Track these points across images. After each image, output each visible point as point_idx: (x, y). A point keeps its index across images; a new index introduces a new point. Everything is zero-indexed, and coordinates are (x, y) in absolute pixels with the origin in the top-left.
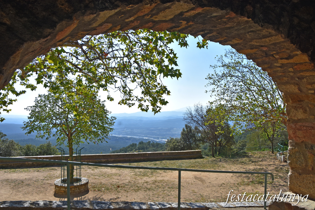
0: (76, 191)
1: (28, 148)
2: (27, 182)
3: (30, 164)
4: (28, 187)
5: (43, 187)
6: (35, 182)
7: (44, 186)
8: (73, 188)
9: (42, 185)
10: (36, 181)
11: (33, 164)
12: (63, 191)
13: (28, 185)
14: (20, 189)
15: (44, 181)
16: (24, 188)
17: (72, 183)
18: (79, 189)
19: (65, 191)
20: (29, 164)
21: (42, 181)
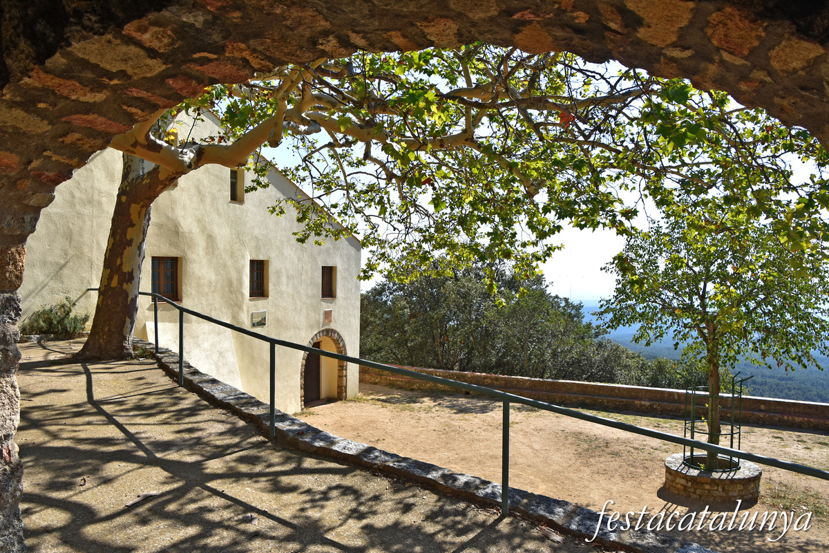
0: (715, 493)
1: (661, 368)
2: (616, 448)
3: (644, 405)
4: (613, 459)
5: (646, 465)
6: (633, 450)
7: (648, 464)
8: (707, 483)
9: (645, 461)
10: (637, 449)
11: (651, 406)
12: (682, 485)
13: (616, 454)
14: (592, 460)
15: (656, 452)
16: (602, 459)
17: (710, 470)
18: (724, 490)
19: (685, 487)
20: (642, 406)
21: (652, 450)
